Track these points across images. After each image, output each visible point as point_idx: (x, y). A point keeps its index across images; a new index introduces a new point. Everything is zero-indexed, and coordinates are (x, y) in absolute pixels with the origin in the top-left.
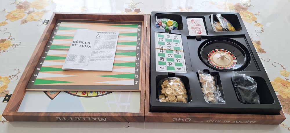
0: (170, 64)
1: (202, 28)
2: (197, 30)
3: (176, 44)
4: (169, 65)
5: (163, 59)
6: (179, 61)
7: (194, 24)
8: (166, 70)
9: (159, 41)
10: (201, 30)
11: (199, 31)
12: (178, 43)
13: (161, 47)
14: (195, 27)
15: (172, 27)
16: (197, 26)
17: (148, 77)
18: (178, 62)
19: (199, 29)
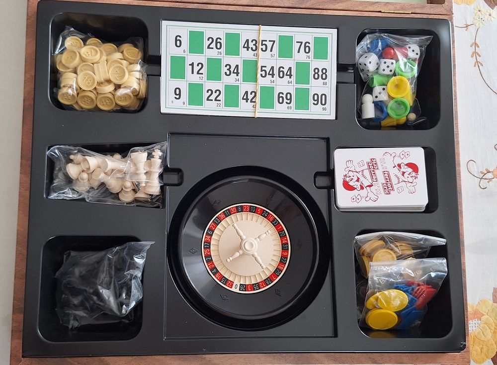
0: (196, 69)
1: (373, 197)
3: (286, 98)
4: (192, 65)
5: (213, 46)
6: (213, 97)
7: (394, 172)
8: (167, 50)
9: (295, 41)
10: (363, 193)
12: (293, 104)
13: (269, 45)
14: (379, 173)
15: (383, 97)
16: (381, 179)
18: (206, 95)
19: (366, 183)
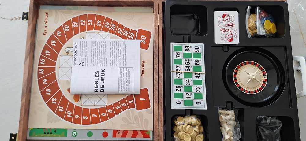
0: (188, 96)
1: (235, 31)
2: (228, 35)
3: (197, 62)
4: (187, 97)
5: (179, 89)
6: (199, 90)
7: (226, 23)
8: (182, 107)
9: (176, 58)
10: (234, 34)
11: (230, 36)
12: (199, 59)
13: (178, 68)
14: (226, 28)
16: (229, 28)
17: (161, 111)
18: (198, 92)
19: (230, 33)
